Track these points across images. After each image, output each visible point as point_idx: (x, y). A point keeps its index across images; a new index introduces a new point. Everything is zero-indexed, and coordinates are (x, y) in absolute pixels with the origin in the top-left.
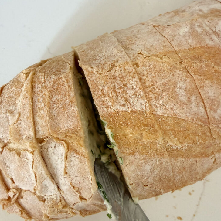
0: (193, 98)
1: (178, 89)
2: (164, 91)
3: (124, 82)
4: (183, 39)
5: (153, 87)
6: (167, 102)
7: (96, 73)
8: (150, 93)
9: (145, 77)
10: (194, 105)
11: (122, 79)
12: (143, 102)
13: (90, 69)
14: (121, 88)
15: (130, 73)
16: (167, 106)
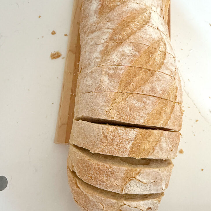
0: (144, 99)
1: (137, 105)
2: (133, 113)
3: (117, 136)
4: (112, 83)
5: (129, 116)
6: (140, 114)
7: (104, 148)
8: (131, 120)
9: (121, 118)
10: (148, 102)
11: (116, 136)
12: (133, 131)
13: (100, 149)
14: (120, 140)
15: (114, 130)
16: (142, 115)
